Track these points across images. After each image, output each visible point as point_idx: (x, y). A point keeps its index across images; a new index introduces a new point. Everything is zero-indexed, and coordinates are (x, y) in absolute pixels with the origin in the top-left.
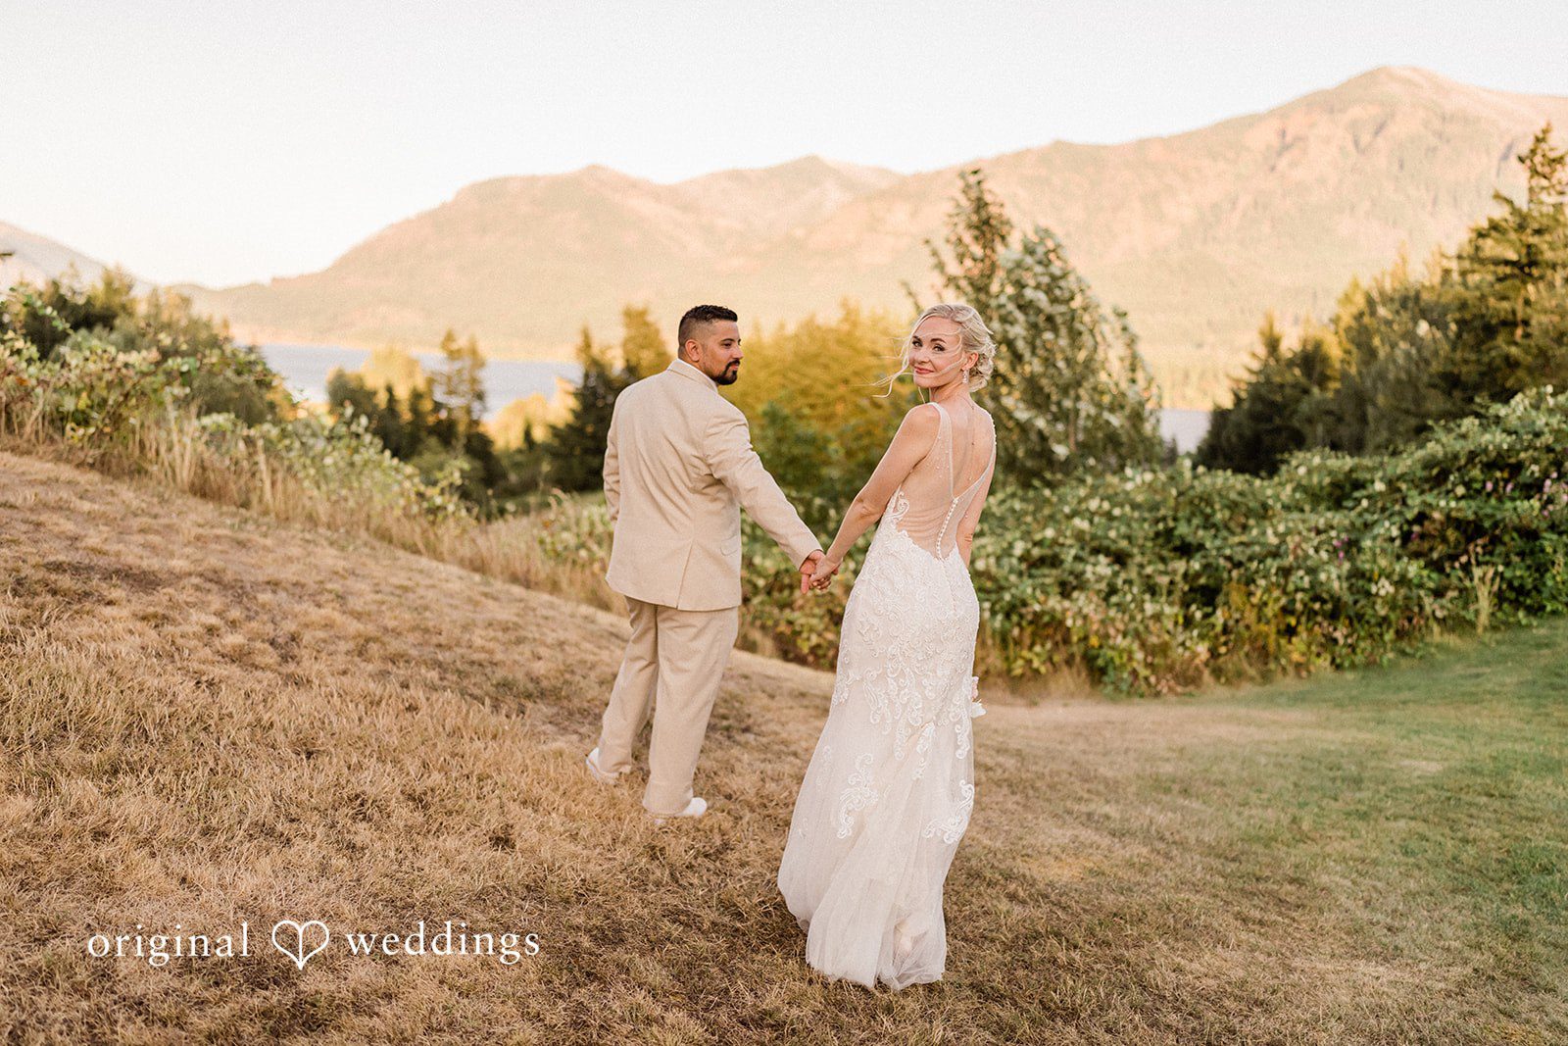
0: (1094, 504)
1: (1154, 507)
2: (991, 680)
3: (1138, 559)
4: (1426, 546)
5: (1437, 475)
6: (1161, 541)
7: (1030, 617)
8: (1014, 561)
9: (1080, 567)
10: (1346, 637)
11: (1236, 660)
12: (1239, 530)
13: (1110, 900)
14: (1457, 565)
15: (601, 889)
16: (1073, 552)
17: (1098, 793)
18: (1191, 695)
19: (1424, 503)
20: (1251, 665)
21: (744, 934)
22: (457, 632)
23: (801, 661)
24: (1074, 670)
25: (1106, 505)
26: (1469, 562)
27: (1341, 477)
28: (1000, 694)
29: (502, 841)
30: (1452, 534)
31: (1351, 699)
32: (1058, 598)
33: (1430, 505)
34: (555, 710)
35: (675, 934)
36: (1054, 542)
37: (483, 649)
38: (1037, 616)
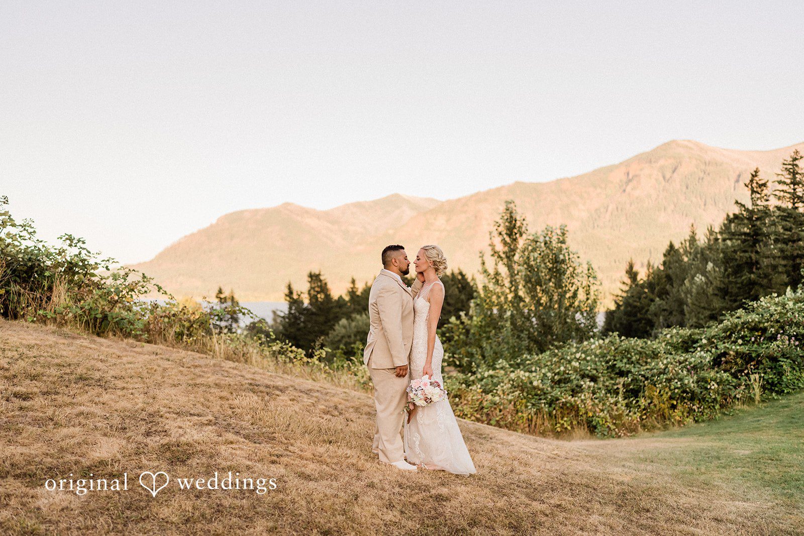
0: (578, 355)
1: (604, 356)
2: (547, 434)
3: (602, 379)
4: (728, 367)
5: (729, 334)
6: (610, 370)
7: (560, 405)
8: (550, 381)
10: (698, 408)
11: (652, 421)
12: (644, 364)
14: (743, 374)
16: (574, 376)
18: (634, 436)
19: (725, 347)
20: (658, 423)
24: (582, 427)
25: (583, 356)
26: (748, 373)
27: (686, 338)
30: (739, 361)
31: (706, 433)
32: (572, 396)
33: (728, 348)
36: (565, 373)
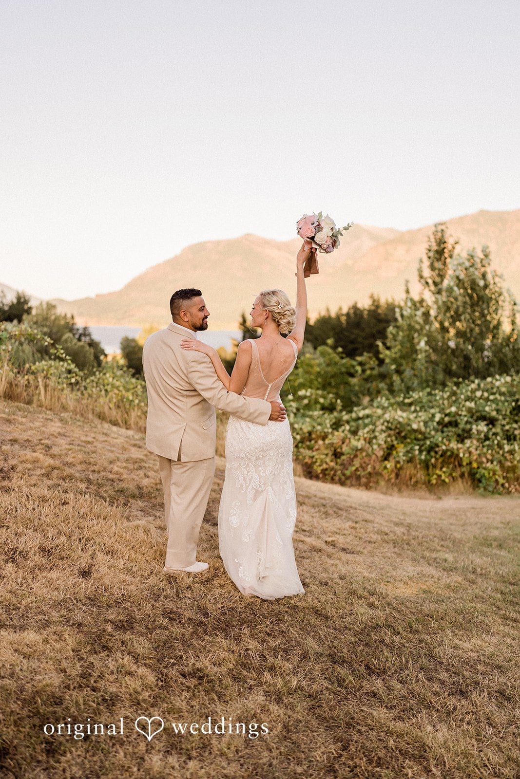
2: (419, 486)
3: (501, 422)
6: (515, 412)
7: (440, 453)
8: (435, 424)
9: (468, 426)
13: (427, 607)
15: (131, 600)
16: (466, 419)
17: (448, 547)
21: (205, 625)
22: (106, 464)
23: (317, 477)
24: (464, 480)
28: (423, 493)
29: (85, 574)
32: (456, 442)
34: (146, 503)
35: (164, 624)
36: (457, 414)
37: (117, 473)
38: (444, 453)
